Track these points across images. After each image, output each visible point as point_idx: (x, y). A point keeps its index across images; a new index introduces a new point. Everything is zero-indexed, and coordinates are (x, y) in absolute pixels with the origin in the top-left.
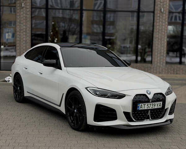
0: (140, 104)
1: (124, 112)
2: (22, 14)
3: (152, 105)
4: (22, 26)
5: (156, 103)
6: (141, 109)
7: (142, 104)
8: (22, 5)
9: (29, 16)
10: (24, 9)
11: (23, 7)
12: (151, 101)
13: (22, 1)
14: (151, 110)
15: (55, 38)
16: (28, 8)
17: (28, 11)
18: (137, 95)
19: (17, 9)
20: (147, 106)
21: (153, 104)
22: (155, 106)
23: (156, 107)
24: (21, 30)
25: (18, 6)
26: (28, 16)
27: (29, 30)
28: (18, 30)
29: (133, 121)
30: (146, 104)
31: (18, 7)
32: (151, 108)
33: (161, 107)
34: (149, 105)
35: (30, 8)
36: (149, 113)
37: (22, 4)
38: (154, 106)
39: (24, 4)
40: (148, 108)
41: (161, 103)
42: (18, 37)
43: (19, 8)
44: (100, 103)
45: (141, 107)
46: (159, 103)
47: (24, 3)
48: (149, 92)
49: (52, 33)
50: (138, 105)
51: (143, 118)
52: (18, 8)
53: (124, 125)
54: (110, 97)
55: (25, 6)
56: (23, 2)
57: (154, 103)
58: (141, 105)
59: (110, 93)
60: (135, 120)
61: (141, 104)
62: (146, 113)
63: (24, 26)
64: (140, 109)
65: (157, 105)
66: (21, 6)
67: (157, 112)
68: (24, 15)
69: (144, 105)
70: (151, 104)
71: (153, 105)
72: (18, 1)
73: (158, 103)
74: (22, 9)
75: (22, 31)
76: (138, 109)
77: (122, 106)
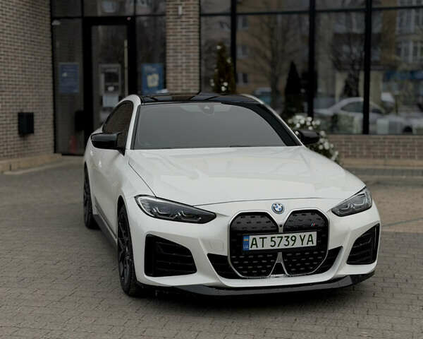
0: (251, 237)
1: (209, 255)
2: (179, 30)
3: (284, 239)
4: (179, 57)
5: (297, 235)
6: (254, 248)
7: (257, 237)
8: (177, 11)
9: (194, 35)
10: (184, 20)
11: (183, 15)
12: (281, 230)
13: (179, 2)
14: (285, 251)
15: (223, 82)
16: (191, 16)
17: (192, 23)
18: (242, 215)
19: (168, 20)
20: (272, 241)
21: (288, 237)
22: (295, 241)
23: (298, 244)
24: (177, 66)
25: (171, 13)
26: (192, 34)
27: (194, 66)
28: (172, 68)
29: (238, 277)
30: (269, 237)
31: (171, 15)
32: (282, 246)
33: (315, 244)
34: (277, 240)
35: (198, 16)
36: (280, 259)
37: (177, 8)
38: (291, 243)
39: (183, 8)
40: (276, 247)
41: (314, 234)
42: (173, 83)
43: (173, 18)
44: (154, 232)
45: (252, 244)
46: (307, 234)
47: (184, 6)
48: (280, 207)
49: (216, 70)
50: (245, 239)
51: (263, 271)
52: (171, 17)
53: (211, 287)
54: (183, 219)
55: (185, 13)
56: (181, 4)
57: (291, 235)
58: (255, 239)
59: (183, 209)
60: (240, 275)
61: (254, 237)
62: (271, 258)
63: (184, 58)
64: (250, 249)
65: (302, 240)
66: (176, 13)
67: (303, 255)
68: (184, 34)
69: (263, 238)
70: (282, 237)
71: (289, 239)
72: (171, 3)
73: (302, 234)
74: (179, 20)
75: (180, 68)
76: (245, 247)
77: (204, 241)
